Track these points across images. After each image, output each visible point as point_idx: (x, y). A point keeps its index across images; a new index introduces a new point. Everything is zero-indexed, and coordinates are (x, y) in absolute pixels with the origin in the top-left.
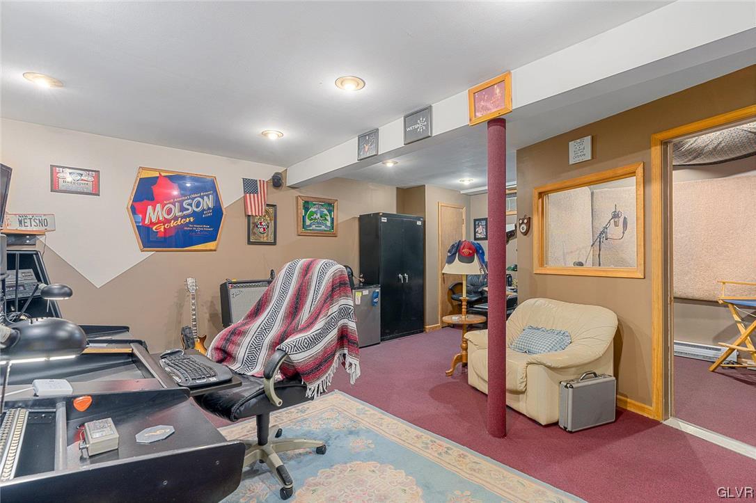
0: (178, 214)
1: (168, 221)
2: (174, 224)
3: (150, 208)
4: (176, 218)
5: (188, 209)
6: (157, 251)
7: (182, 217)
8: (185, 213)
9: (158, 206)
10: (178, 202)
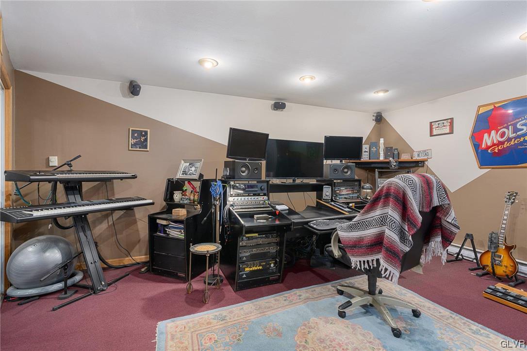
0: (511, 136)
1: (502, 143)
2: (508, 145)
3: (486, 135)
4: (509, 140)
5: (523, 129)
6: (493, 168)
7: (515, 138)
8: (518, 133)
9: (493, 132)
10: (511, 125)
